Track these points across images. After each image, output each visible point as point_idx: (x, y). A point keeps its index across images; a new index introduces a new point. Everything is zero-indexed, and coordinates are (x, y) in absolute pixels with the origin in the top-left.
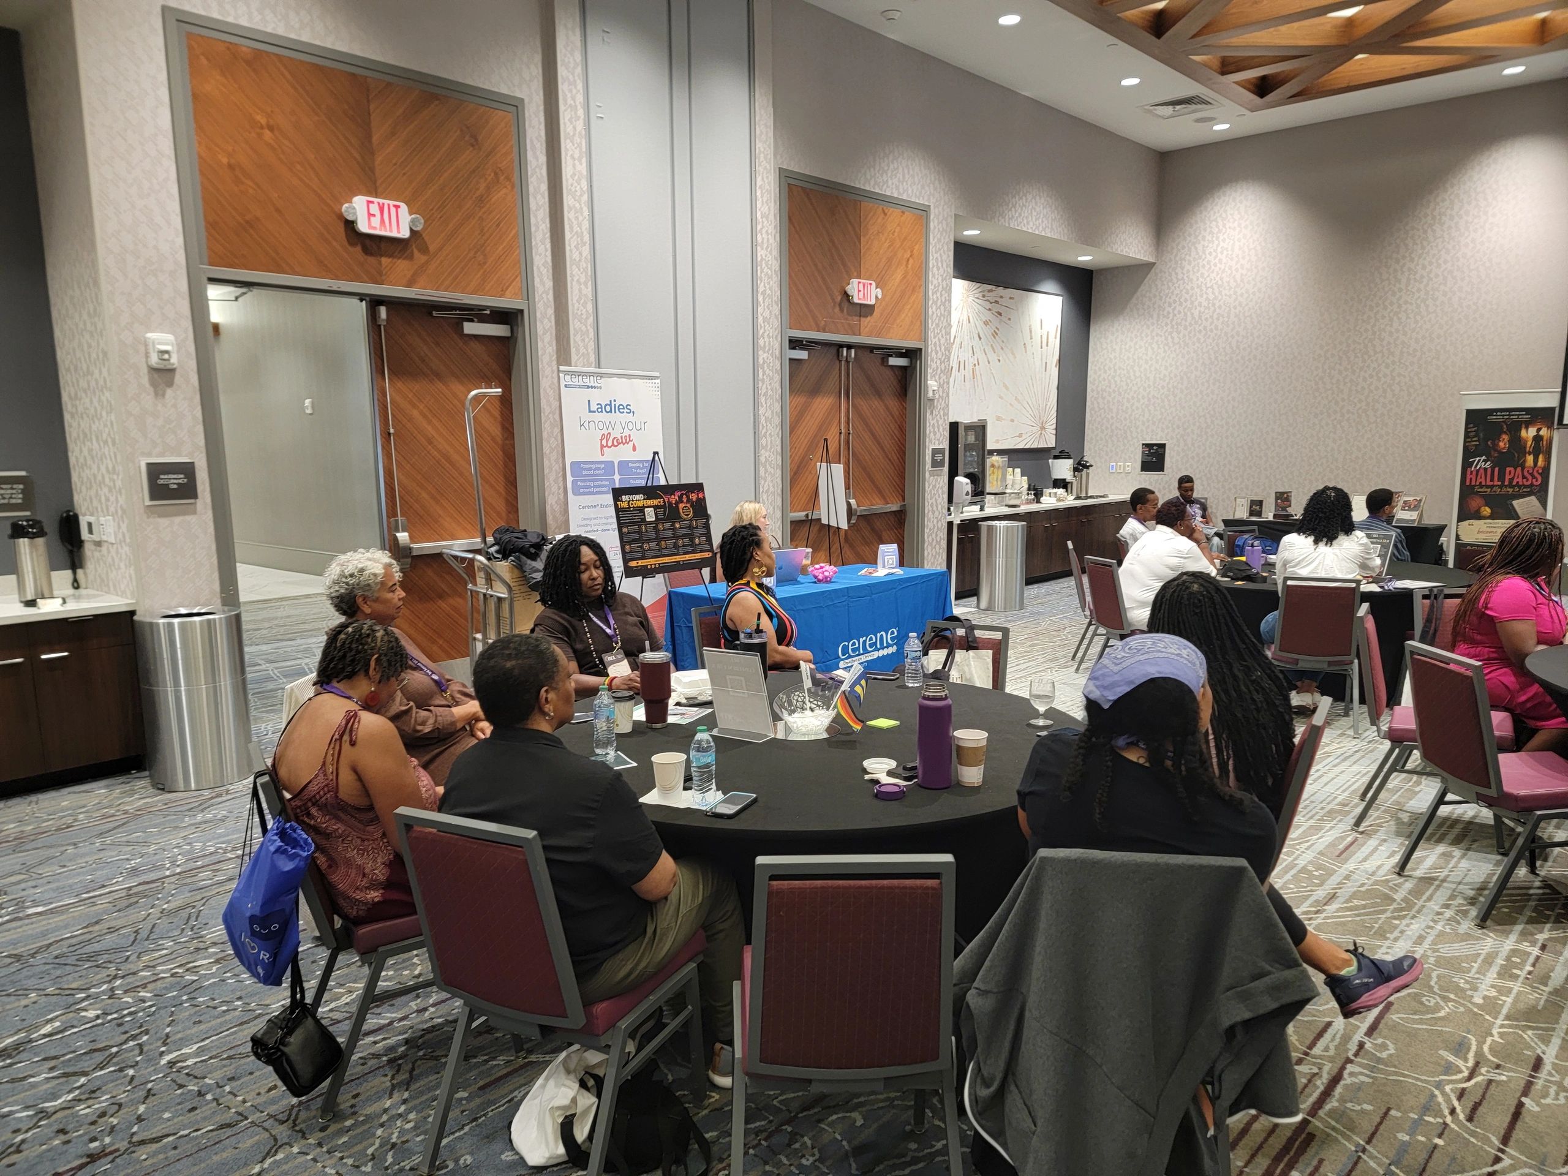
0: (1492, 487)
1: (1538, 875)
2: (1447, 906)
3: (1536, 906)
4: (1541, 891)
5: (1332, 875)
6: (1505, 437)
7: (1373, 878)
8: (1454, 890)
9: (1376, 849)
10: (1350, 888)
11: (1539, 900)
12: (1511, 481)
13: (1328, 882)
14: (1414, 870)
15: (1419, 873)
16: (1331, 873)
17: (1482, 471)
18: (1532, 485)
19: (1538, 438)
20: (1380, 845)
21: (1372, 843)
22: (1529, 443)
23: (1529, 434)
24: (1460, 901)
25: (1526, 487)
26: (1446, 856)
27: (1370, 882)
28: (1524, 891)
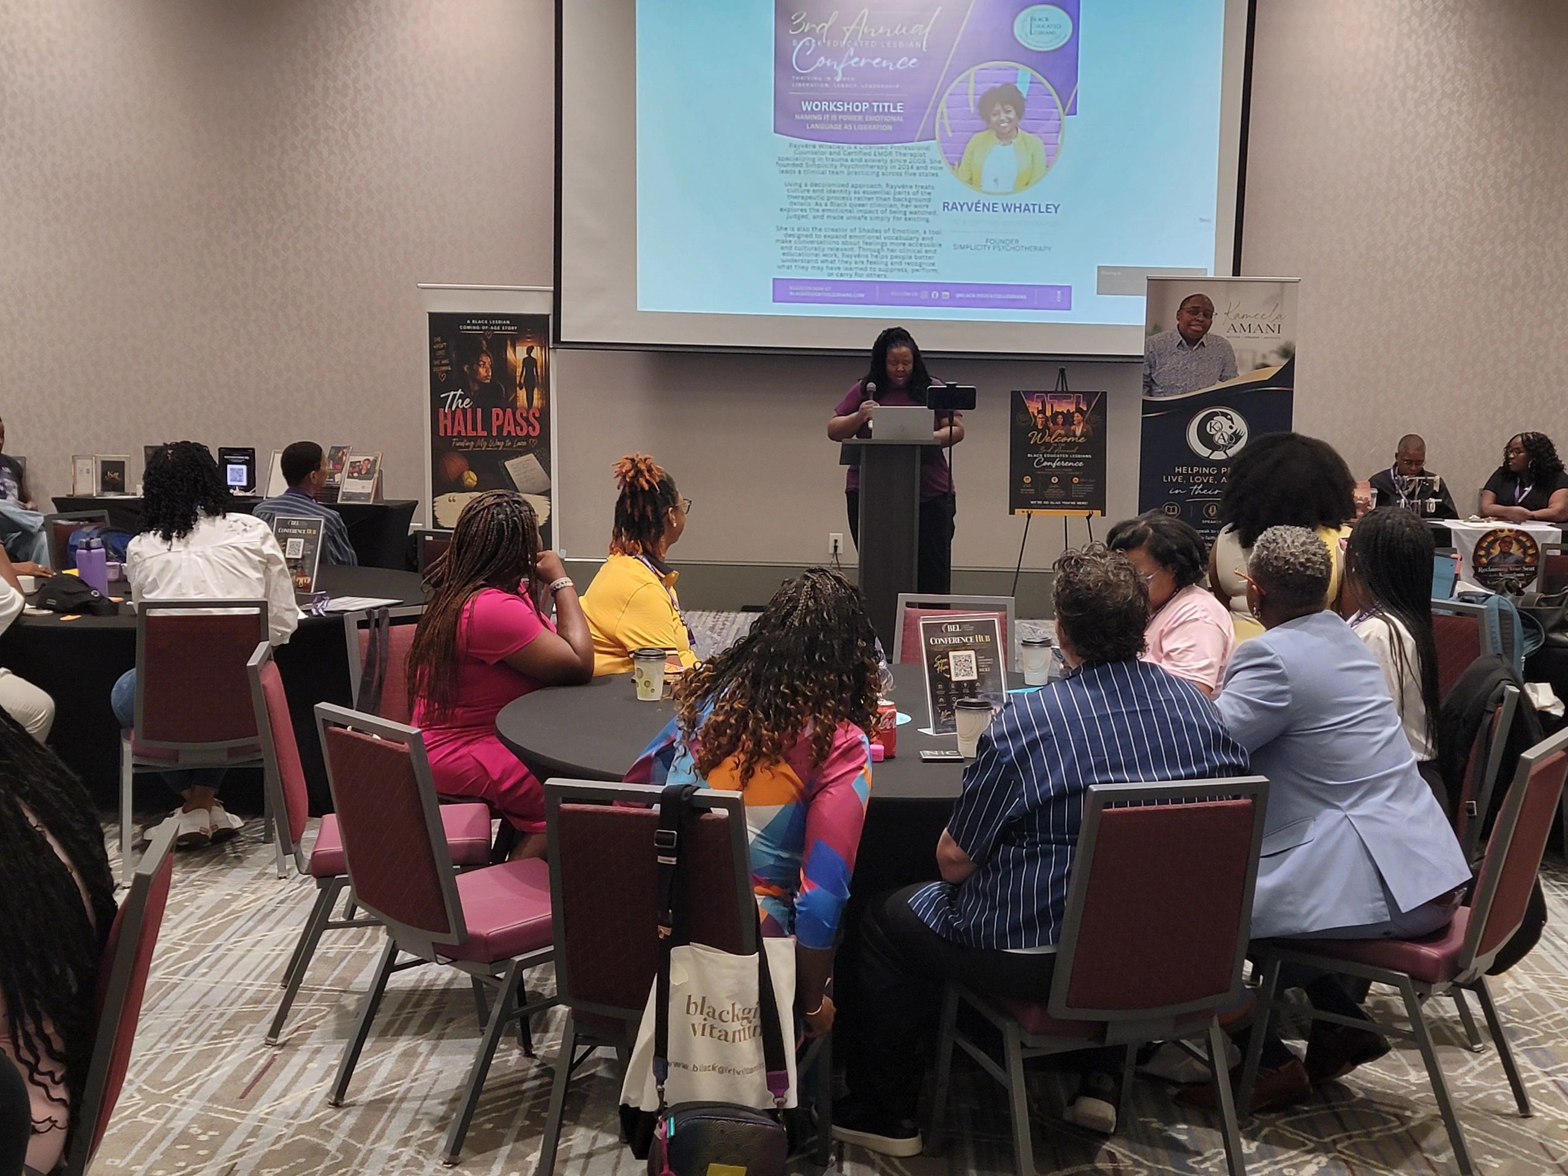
0: (474, 439)
1: (534, 1056)
2: (405, 1142)
3: (531, 1106)
4: (537, 1082)
5: (229, 1134)
6: (486, 360)
7: (296, 1122)
8: (417, 1112)
9: (304, 1068)
10: (260, 1148)
11: (536, 1097)
12: (500, 428)
13: (223, 1149)
14: (360, 1091)
15: (366, 1096)
16: (227, 1130)
17: (459, 413)
18: (528, 436)
19: (529, 362)
20: (310, 1060)
21: (298, 1059)
22: (519, 370)
23: (517, 355)
24: (425, 1127)
25: (521, 439)
26: (409, 1055)
27: (293, 1129)
28: (512, 1089)
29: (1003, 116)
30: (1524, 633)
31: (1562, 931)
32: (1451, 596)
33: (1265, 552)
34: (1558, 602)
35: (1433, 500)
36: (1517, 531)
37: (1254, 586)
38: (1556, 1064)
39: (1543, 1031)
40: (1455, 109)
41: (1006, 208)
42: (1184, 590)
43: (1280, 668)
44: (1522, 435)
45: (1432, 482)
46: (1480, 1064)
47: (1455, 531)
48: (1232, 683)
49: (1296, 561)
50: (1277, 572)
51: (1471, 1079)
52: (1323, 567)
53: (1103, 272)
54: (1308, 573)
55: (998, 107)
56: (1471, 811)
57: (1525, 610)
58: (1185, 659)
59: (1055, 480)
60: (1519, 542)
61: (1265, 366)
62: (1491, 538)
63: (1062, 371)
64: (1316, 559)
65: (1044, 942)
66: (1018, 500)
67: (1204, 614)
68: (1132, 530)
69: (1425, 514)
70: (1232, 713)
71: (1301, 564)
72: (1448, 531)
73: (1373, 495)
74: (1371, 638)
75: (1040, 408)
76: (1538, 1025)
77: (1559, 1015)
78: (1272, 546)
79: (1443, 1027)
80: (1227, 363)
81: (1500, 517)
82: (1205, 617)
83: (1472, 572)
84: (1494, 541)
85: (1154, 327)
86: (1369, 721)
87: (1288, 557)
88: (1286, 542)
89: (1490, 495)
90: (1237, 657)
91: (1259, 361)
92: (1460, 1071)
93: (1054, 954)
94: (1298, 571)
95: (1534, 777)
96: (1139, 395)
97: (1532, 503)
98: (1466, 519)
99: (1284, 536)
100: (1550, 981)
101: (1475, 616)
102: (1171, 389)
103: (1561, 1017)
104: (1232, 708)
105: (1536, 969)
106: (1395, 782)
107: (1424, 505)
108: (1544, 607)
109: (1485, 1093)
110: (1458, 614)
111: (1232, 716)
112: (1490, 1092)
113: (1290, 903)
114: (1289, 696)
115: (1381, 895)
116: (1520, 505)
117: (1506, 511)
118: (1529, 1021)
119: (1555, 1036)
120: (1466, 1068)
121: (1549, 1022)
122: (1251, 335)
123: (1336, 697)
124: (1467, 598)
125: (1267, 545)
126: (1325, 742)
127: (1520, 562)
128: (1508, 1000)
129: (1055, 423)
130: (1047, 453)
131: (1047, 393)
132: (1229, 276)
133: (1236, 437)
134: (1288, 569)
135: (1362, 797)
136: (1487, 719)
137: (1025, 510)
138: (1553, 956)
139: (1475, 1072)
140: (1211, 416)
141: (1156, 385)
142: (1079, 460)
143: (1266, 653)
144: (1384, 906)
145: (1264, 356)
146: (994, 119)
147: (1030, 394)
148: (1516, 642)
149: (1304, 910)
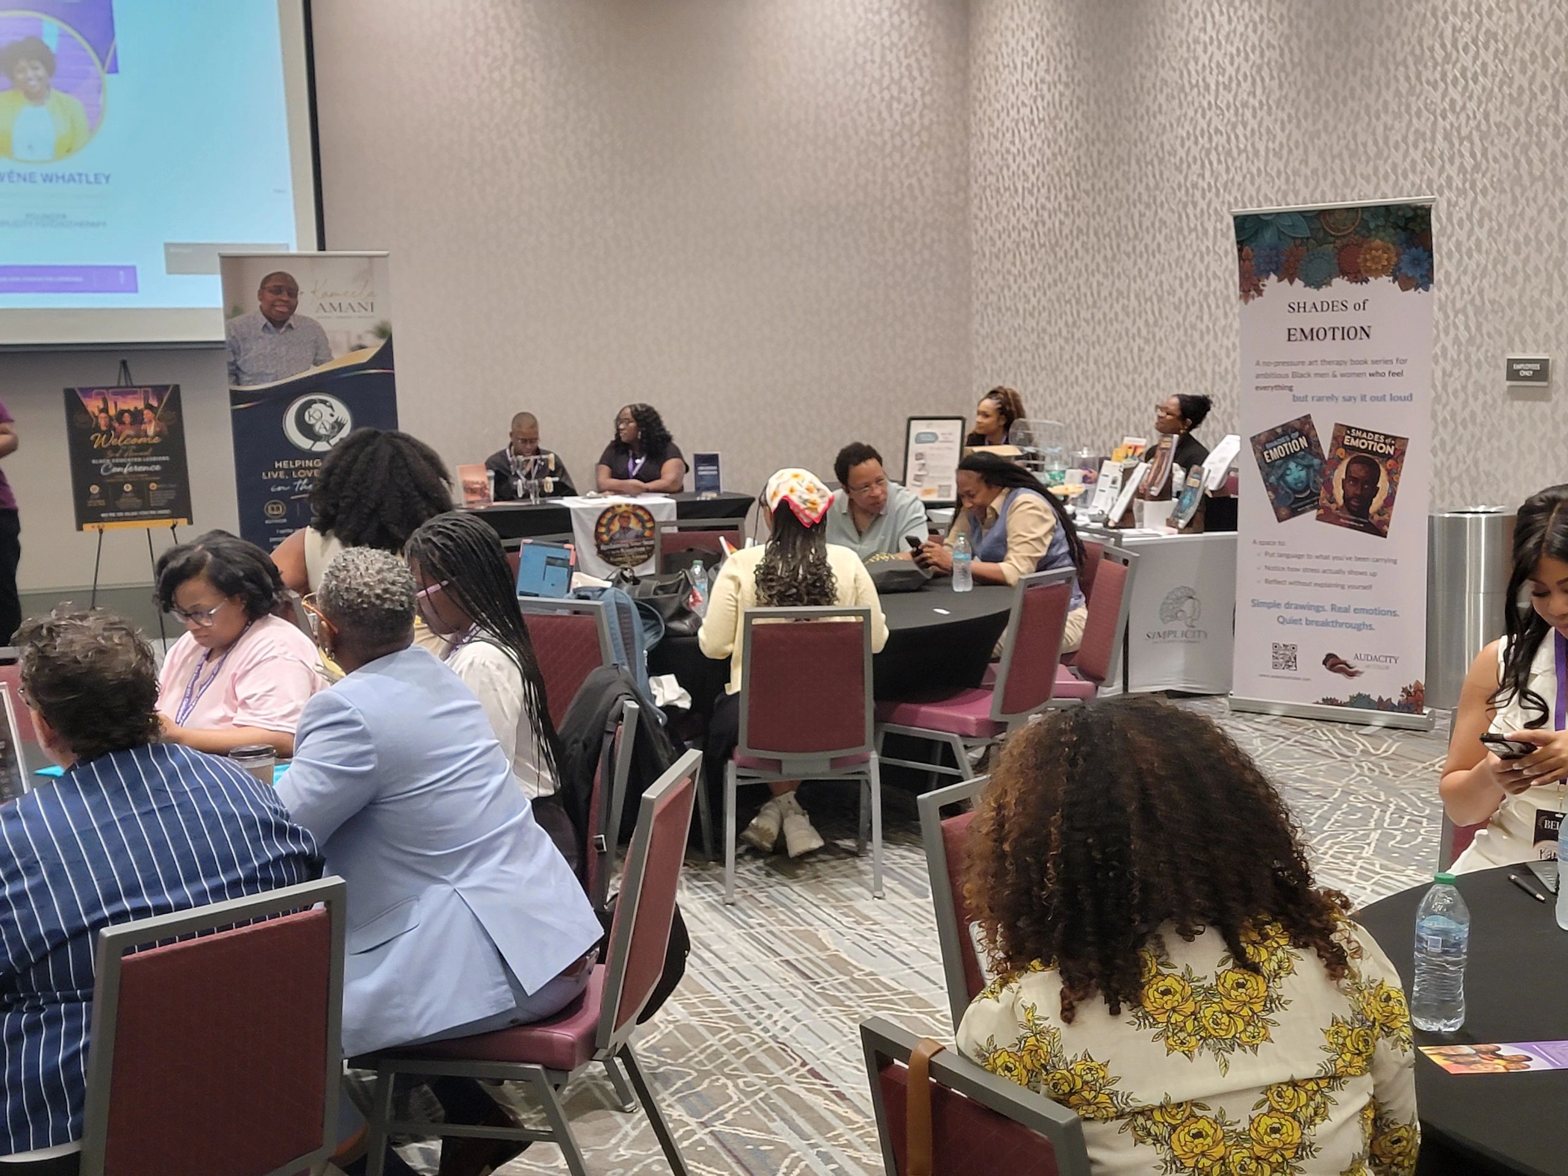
29: (30, 73)
30: (644, 625)
31: (708, 942)
32: (568, 591)
33: (334, 582)
34: (674, 589)
35: (549, 480)
36: (634, 506)
37: (323, 623)
38: (713, 1110)
39: (696, 1071)
40: (529, 75)
41: (47, 178)
42: (257, 623)
43: (360, 724)
44: (630, 407)
45: (547, 461)
46: (634, 1128)
47: (574, 510)
48: (304, 748)
49: (371, 593)
50: (348, 607)
51: (626, 1149)
52: (404, 598)
53: (172, 250)
54: (386, 606)
55: (23, 63)
56: (600, 847)
57: (643, 601)
58: (265, 706)
59: (128, 488)
60: (637, 516)
61: (362, 347)
62: (609, 515)
63: (124, 363)
64: (394, 588)
65: (61, 1139)
66: (86, 514)
67: (284, 649)
68: (185, 557)
69: (543, 494)
70: (307, 785)
71: (378, 596)
72: (566, 511)
73: (489, 478)
74: (475, 665)
75: (102, 406)
76: (692, 1063)
77: (712, 1045)
78: (343, 574)
79: (592, 1086)
80: (320, 348)
81: (617, 492)
82: (285, 653)
83: (595, 550)
84: (612, 518)
85: (233, 309)
86: (474, 773)
87: (361, 588)
88: (358, 569)
89: (605, 470)
90: (307, 715)
91: (355, 342)
92: (613, 1141)
93: (78, 1154)
94: (374, 605)
95: (659, 817)
96: (226, 386)
97: (646, 475)
98: (584, 495)
99: (357, 561)
100: (699, 1005)
101: (591, 614)
102: (259, 377)
103: (714, 1048)
104: (306, 779)
105: (685, 992)
106: (508, 840)
107: (541, 486)
108: (661, 596)
109: (640, 1165)
110: (576, 613)
111: (306, 790)
112: (646, 1162)
113: (398, 1006)
114: (373, 757)
115: (503, 978)
116: (635, 477)
117: (620, 486)
118: (681, 1061)
119: (709, 1074)
120: (619, 1136)
121: (702, 1057)
122: (343, 314)
123: (430, 750)
124: (582, 594)
125: (337, 573)
126: (424, 805)
127: (640, 537)
128: (659, 1037)
129: (122, 423)
130: (115, 458)
131: (108, 388)
132: (313, 250)
133: (339, 425)
134: (362, 602)
135: (472, 865)
136: (607, 741)
137: (96, 525)
138: (701, 973)
139: (630, 1139)
140: (308, 405)
141: (244, 373)
142: (155, 463)
143: (343, 708)
144: (506, 991)
145: (360, 337)
146: (20, 76)
147: (87, 392)
148: (637, 637)
149: (415, 1012)
